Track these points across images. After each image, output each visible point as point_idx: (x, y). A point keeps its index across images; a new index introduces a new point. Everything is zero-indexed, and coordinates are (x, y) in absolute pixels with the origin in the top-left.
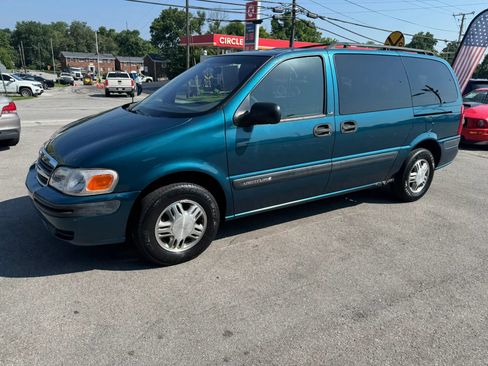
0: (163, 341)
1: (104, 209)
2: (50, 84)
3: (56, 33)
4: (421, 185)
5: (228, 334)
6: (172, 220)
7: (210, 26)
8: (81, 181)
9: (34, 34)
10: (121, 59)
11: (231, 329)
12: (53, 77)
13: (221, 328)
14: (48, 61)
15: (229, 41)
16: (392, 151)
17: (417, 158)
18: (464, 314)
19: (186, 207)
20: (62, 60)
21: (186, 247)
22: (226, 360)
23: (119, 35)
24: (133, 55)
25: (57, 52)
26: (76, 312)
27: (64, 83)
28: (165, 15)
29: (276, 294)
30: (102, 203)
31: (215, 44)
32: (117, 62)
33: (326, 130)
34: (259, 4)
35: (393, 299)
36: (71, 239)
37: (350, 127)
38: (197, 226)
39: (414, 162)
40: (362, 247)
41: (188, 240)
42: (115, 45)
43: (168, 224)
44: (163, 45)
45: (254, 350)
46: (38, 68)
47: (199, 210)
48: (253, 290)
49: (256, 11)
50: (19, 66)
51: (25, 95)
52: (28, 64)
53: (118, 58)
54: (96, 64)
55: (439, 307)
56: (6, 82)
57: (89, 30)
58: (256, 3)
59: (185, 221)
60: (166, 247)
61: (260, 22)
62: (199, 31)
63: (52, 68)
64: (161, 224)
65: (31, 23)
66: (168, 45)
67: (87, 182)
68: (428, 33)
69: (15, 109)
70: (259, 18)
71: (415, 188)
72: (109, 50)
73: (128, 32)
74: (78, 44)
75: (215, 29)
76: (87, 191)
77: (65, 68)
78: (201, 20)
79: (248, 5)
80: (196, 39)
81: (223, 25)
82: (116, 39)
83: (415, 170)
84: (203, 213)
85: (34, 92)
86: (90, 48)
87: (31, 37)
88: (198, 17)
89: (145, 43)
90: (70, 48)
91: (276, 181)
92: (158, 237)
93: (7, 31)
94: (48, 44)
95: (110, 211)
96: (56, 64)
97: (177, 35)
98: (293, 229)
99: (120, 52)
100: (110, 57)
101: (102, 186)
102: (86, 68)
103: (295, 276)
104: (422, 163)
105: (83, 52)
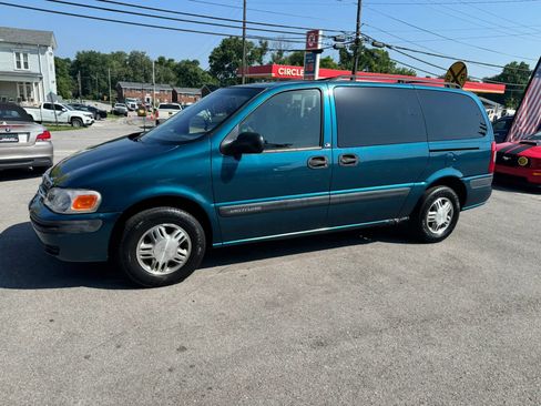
0: (120, 350)
1: (87, 227)
2: (103, 115)
3: (114, 63)
4: (443, 226)
5: (182, 349)
6: (154, 243)
7: (273, 57)
8: (68, 200)
9: (94, 64)
10: (179, 90)
11: (187, 345)
12: (107, 108)
13: (178, 344)
14: (105, 91)
15: (289, 71)
16: (404, 187)
17: (436, 196)
18: (431, 352)
19: (170, 231)
20: (119, 90)
21: (168, 271)
22: (170, 370)
23: (178, 66)
24: (191, 86)
25: (114, 82)
26: (51, 321)
27: (117, 113)
28: (225, 45)
29: (245, 319)
30: (85, 222)
31: (273, 75)
32: (174, 93)
33: (321, 162)
34: (321, 33)
35: (361, 332)
36: (57, 254)
37: (349, 160)
38: (180, 250)
39: (433, 200)
40: (354, 283)
41: (171, 264)
42: (173, 75)
43: (149, 246)
44: (222, 76)
45: (201, 365)
46: (95, 99)
47: (183, 234)
48: (223, 314)
49: (317, 40)
50: (76, 96)
51: (76, 125)
52: (85, 94)
53: (175, 88)
54: (152, 95)
55: (406, 343)
56: (58, 112)
57: (147, 59)
58: (316, 32)
59: (168, 245)
60: (147, 268)
61: (321, 51)
62: (260, 61)
63: (108, 99)
64: (143, 245)
65: (92, 53)
66: (226, 76)
67: (73, 201)
68: (522, 63)
69: (49, 137)
70: (319, 47)
71: (435, 228)
72: (167, 80)
73: (188, 62)
74: (136, 74)
75: (278, 60)
76: (72, 209)
77: (121, 99)
78: (263, 50)
79: (308, 34)
80: (257, 70)
81: (286, 55)
82: (174, 70)
83: (434, 209)
84: (187, 238)
85: (85, 122)
86: (147, 79)
87: (91, 66)
88: (259, 46)
89: (204, 73)
90: (127, 78)
91: (265, 211)
92: (139, 258)
93: (68, 60)
94: (106, 74)
95: (93, 229)
96: (113, 94)
97: (237, 65)
98: (290, 263)
99: (179, 82)
100: (168, 88)
101: (85, 205)
102: (143, 99)
103: (271, 304)
104: (443, 202)
105: (141, 82)
